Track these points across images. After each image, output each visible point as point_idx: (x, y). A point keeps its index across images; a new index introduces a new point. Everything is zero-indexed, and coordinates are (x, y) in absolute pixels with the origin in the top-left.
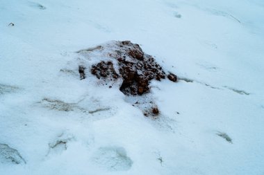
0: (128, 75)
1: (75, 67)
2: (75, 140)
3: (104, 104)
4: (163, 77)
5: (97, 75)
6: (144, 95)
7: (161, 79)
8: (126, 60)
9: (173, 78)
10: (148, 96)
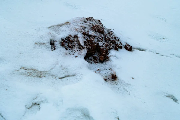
0: (91, 46)
1: (47, 40)
2: (47, 102)
3: (71, 72)
4: (121, 48)
5: (65, 47)
6: (104, 63)
7: (119, 49)
8: (90, 34)
9: (129, 48)
10: (108, 64)
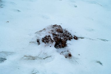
0: (57, 40)
1: (35, 40)
2: (39, 73)
3: (49, 55)
4: (72, 38)
5: (44, 42)
6: (64, 48)
7: (71, 39)
8: (56, 34)
9: (76, 38)
10: (66, 48)
